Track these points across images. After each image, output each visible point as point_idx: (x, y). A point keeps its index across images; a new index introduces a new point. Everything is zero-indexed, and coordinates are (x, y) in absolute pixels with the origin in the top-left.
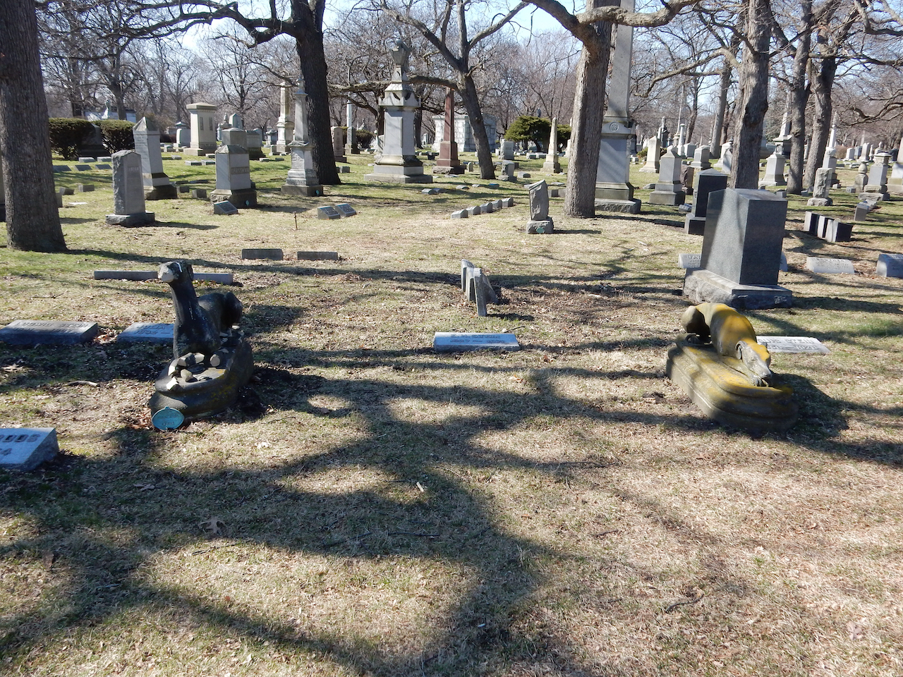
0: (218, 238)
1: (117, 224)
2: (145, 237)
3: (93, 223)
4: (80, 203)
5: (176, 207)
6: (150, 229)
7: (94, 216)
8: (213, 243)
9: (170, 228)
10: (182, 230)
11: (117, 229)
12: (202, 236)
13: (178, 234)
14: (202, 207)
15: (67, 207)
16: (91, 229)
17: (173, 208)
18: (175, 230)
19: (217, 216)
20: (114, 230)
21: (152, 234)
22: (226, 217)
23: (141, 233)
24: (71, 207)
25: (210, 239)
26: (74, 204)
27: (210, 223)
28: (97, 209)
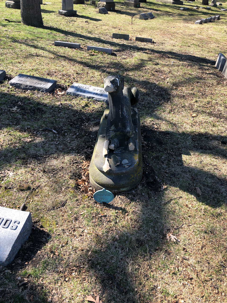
0: (102, 25)
1: (62, 15)
2: (73, 22)
3: (54, 13)
4: (49, 3)
5: (84, 8)
6: (75, 18)
7: (54, 10)
8: (100, 28)
9: (82, 19)
10: (87, 20)
11: (63, 17)
12: (95, 24)
13: (86, 22)
14: (94, 9)
15: (44, 4)
16: (53, 16)
17: (83, 9)
18: (85, 20)
19: (100, 14)
20: (61, 17)
21: (76, 21)
22: (103, 15)
23: (71, 20)
24: (46, 4)
25: (98, 25)
26: (47, 3)
27: (98, 18)
28: (55, 6)
